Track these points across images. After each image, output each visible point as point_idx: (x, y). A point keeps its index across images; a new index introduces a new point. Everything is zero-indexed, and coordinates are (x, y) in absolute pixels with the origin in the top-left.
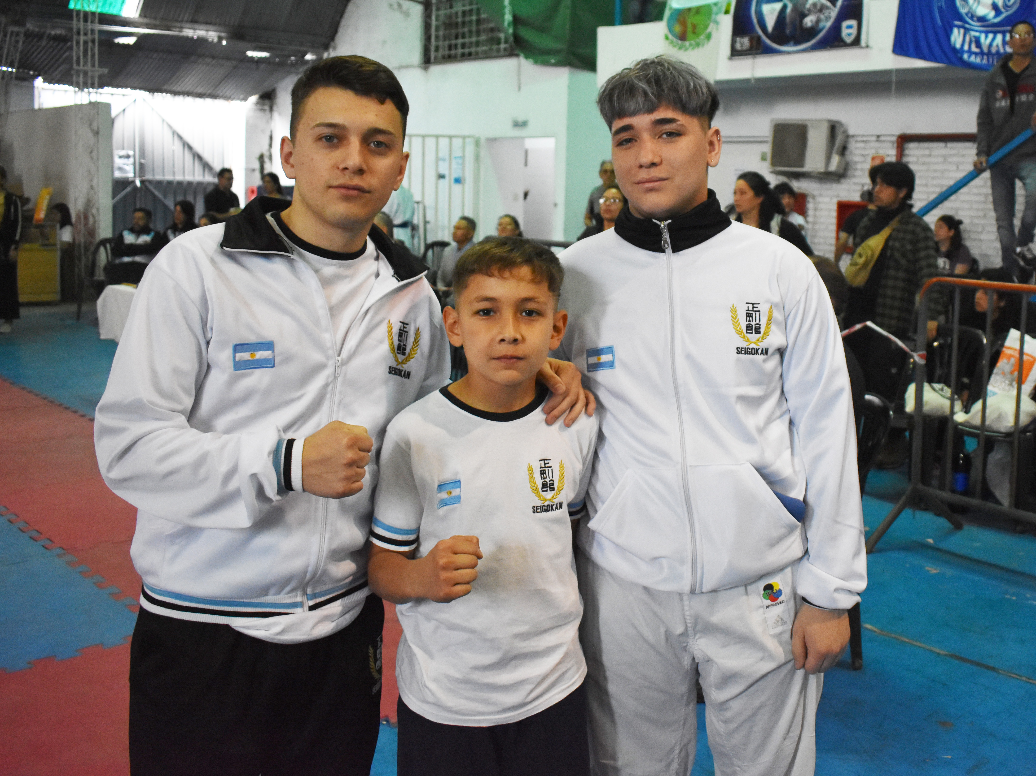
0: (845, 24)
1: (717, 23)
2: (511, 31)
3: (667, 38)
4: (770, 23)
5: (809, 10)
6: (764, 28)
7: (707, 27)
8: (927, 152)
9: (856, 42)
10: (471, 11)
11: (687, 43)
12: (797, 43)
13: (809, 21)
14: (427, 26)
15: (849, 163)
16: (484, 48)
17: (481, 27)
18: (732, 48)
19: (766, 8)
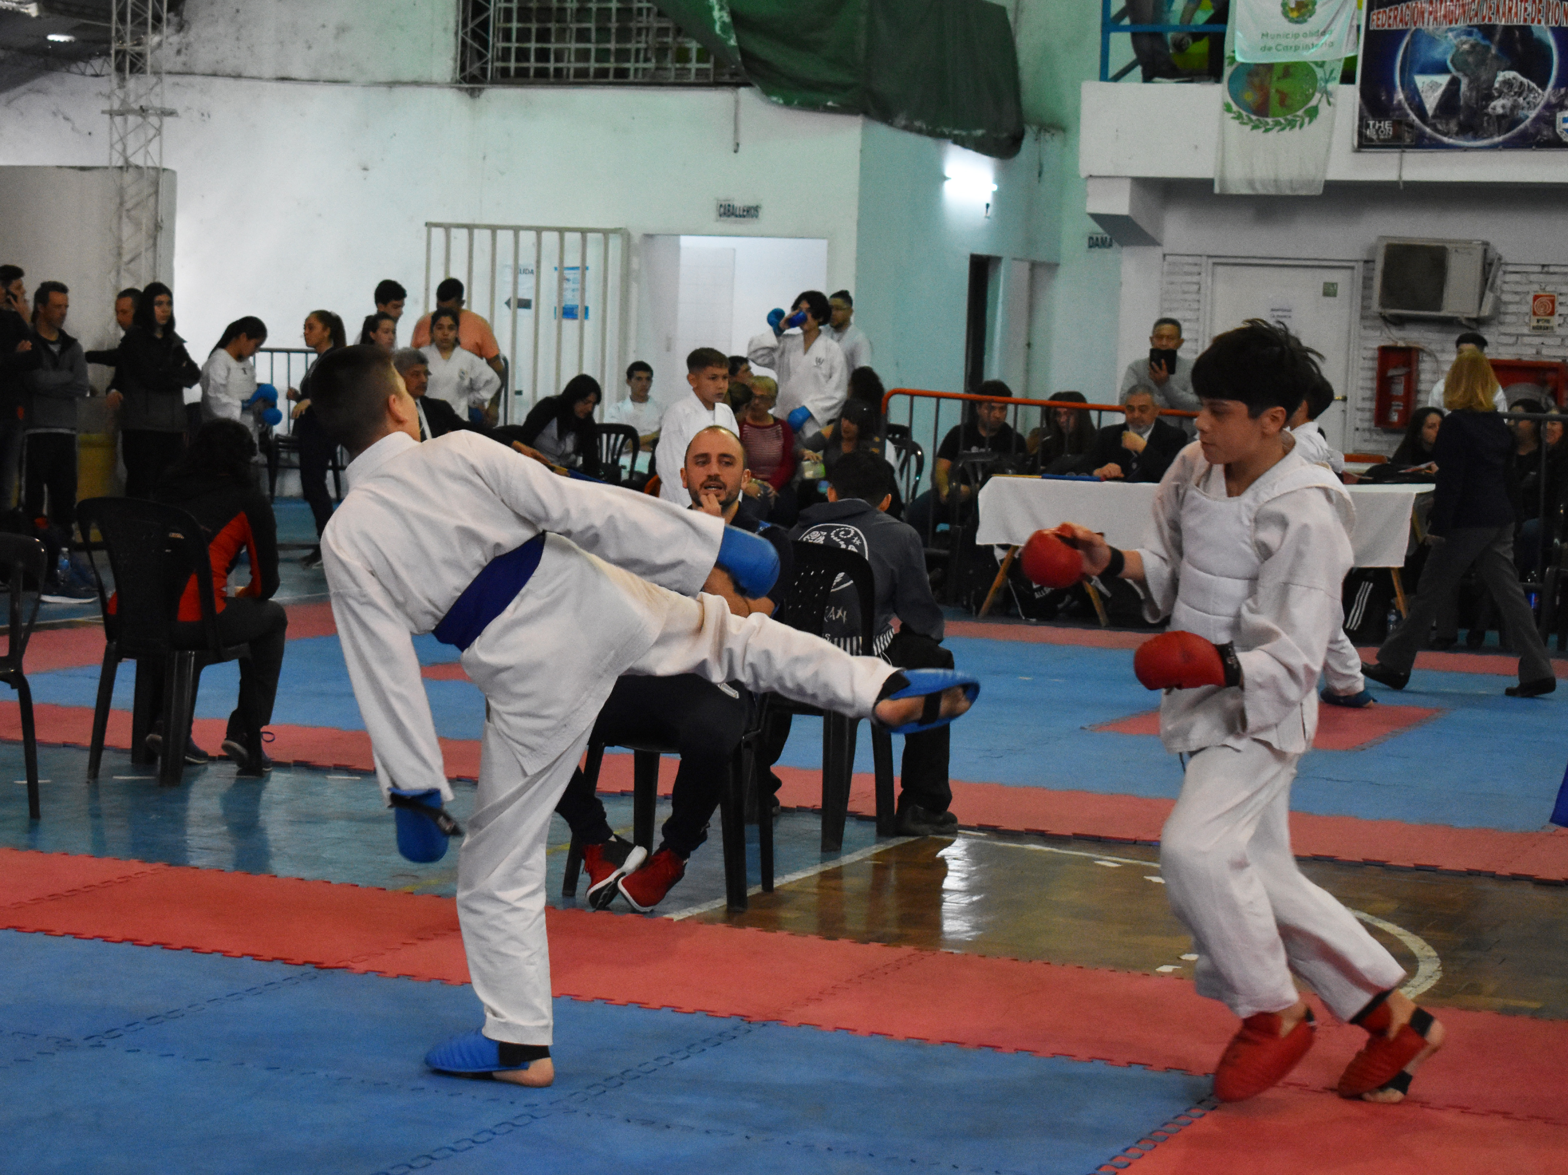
0: (1561, 115)
1: (1328, 94)
3: (1228, 108)
4: (1431, 102)
5: (1499, 91)
6: (1420, 109)
7: (1309, 98)
11: (1270, 120)
12: (1479, 135)
13: (1498, 106)
15: (1498, 303)
16: (641, 65)
17: (633, 25)
18: (1361, 135)
19: (1421, 81)
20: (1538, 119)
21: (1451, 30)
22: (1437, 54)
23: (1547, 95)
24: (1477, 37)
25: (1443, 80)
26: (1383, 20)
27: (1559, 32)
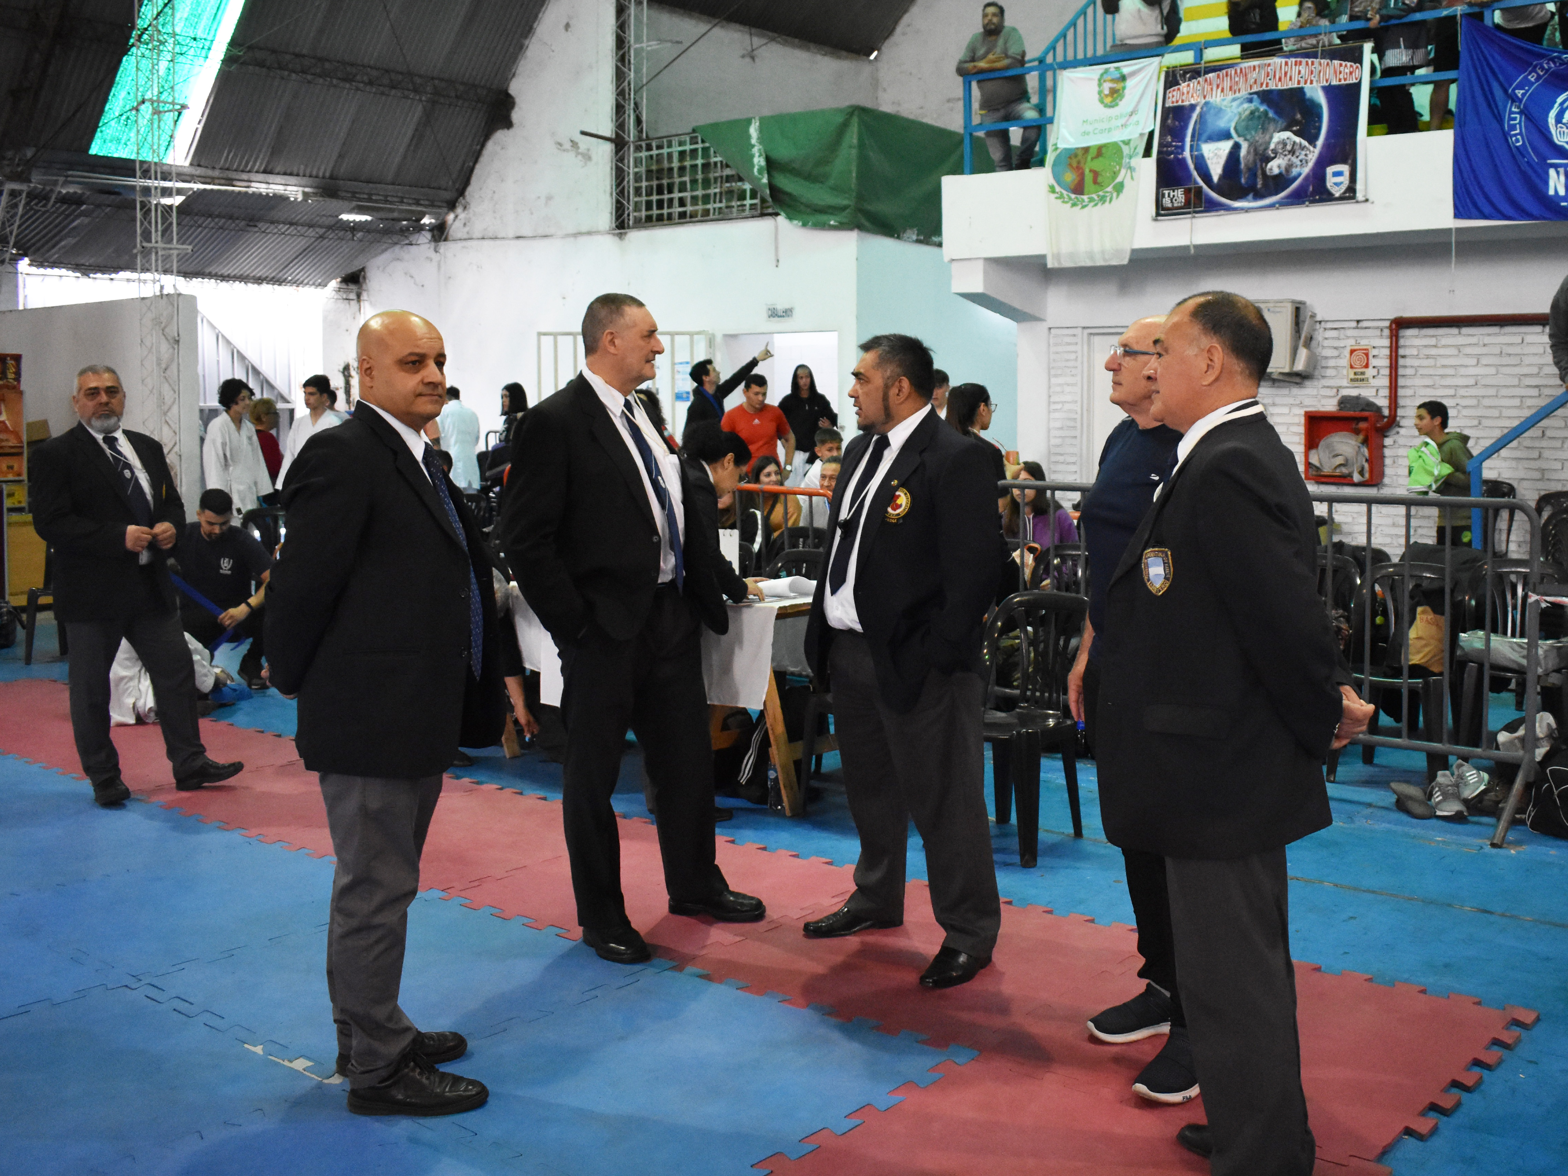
0: (1330, 170)
1: (1131, 169)
2: (765, 180)
3: (1052, 190)
4: (1216, 168)
5: (1275, 151)
6: (1206, 176)
7: (1115, 174)
8: (1433, 341)
9: (1350, 194)
10: (694, 152)
11: (1085, 197)
12: (1258, 196)
13: (1275, 167)
14: (620, 175)
15: (1318, 358)
16: (718, 205)
17: (712, 176)
18: (1158, 205)
19: (1208, 149)
20: (1310, 176)
21: (1234, 100)
22: (1222, 123)
23: (1317, 151)
24: (1256, 103)
25: (1225, 147)
26: (1177, 96)
27: (1329, 90)
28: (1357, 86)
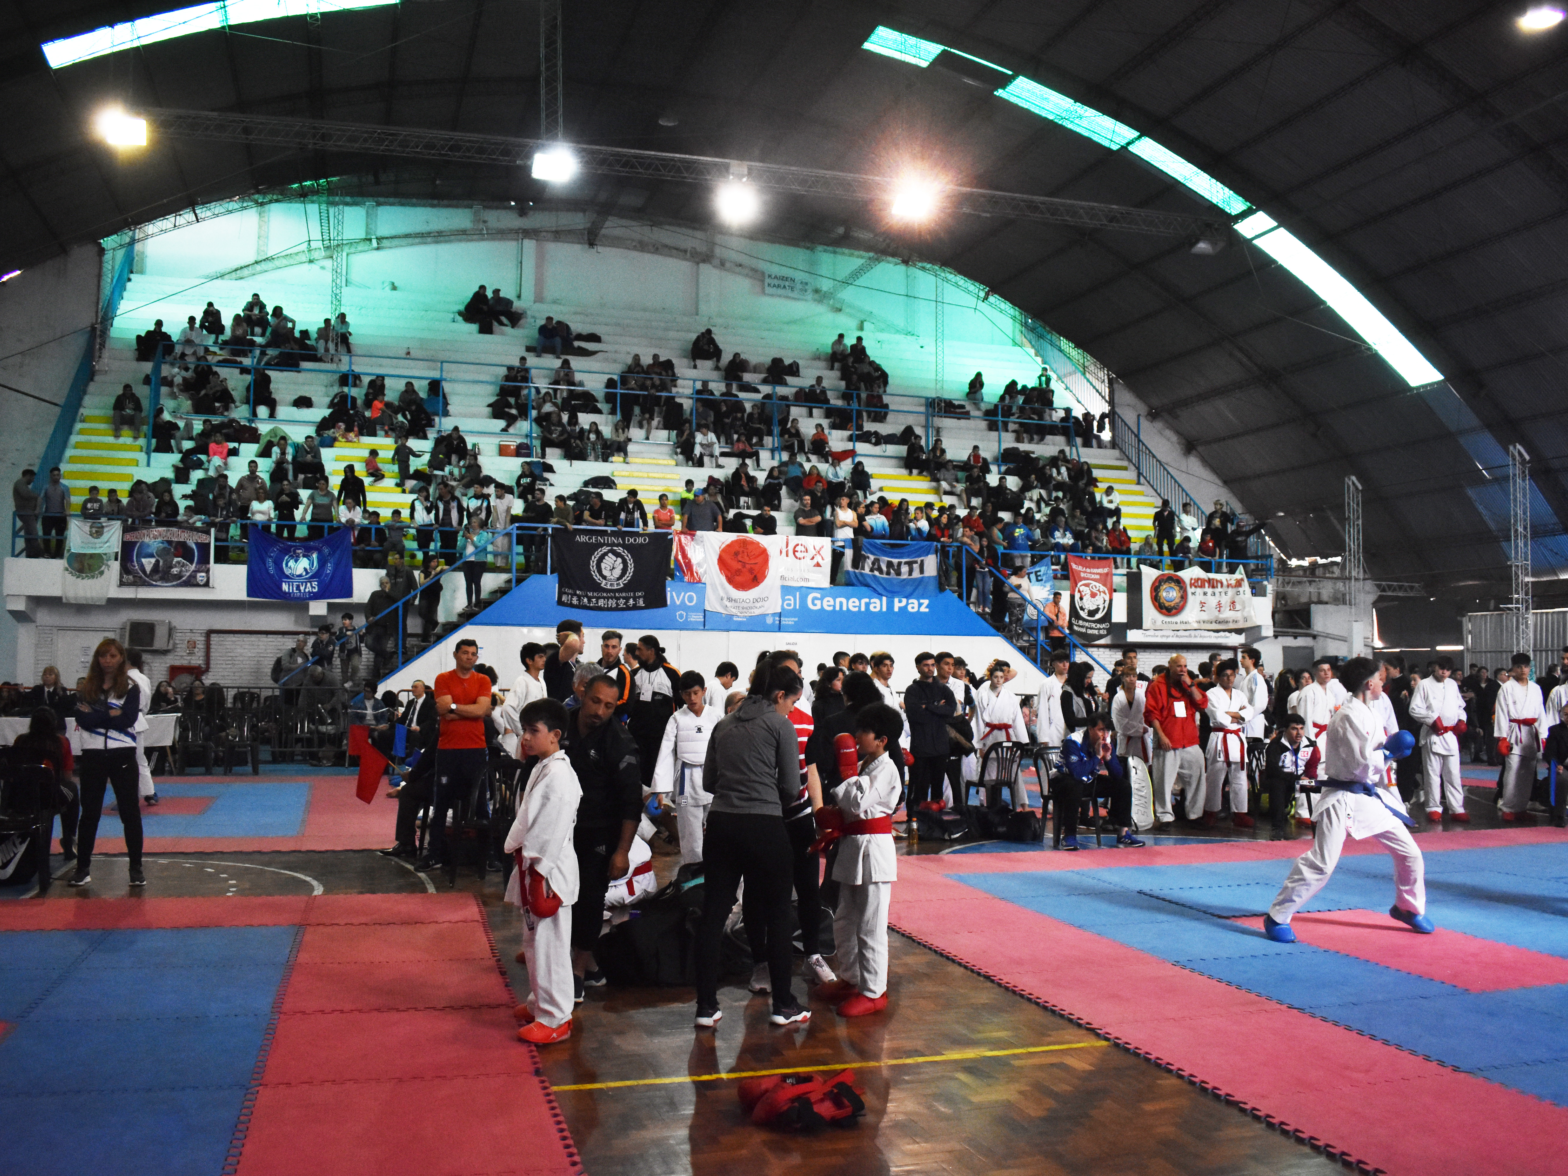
0: (199, 575)
1: (107, 565)
3: (66, 569)
4: (148, 568)
5: (174, 565)
6: (144, 571)
7: (100, 566)
8: (223, 639)
9: (207, 584)
11: (84, 575)
12: (167, 581)
13: (175, 571)
15: (175, 644)
18: (121, 581)
19: (144, 561)
20: (190, 576)
21: (155, 542)
22: (150, 551)
23: (193, 567)
24: (166, 545)
25: (153, 560)
26: (129, 537)
27: (197, 544)
28: (209, 544)
